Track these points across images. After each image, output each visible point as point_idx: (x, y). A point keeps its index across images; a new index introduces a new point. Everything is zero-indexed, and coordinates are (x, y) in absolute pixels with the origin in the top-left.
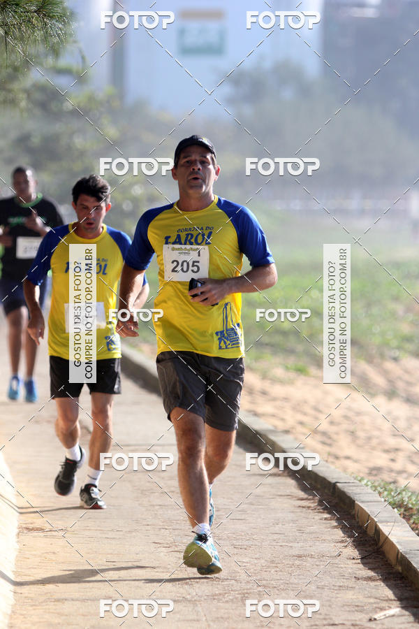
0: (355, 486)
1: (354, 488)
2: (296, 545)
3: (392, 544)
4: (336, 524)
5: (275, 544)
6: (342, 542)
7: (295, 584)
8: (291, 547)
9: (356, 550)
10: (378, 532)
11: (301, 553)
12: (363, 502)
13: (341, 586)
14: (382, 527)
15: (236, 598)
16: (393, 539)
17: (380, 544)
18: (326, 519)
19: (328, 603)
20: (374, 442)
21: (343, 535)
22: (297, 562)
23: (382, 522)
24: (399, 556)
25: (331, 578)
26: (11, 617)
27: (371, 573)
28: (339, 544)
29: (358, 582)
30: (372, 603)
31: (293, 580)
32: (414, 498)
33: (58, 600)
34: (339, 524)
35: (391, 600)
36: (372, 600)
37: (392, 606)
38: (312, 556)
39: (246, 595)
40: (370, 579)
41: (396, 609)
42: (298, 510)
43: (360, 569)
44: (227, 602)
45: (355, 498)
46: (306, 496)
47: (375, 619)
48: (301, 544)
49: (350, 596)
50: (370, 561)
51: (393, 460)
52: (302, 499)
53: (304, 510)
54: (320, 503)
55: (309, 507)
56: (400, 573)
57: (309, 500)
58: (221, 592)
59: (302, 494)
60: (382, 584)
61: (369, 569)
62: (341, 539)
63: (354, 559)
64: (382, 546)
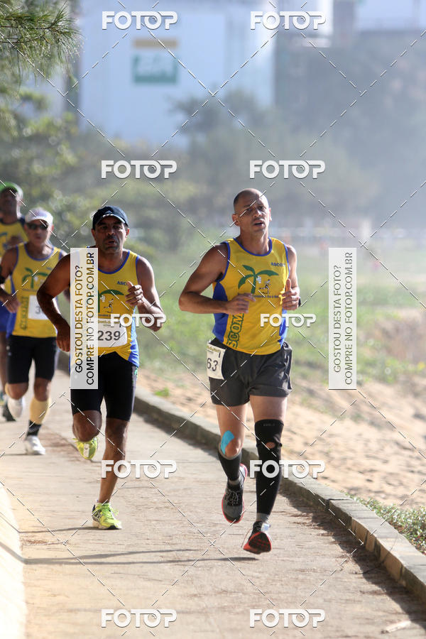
0: (348, 503)
1: (348, 505)
2: (297, 559)
3: (395, 559)
4: (334, 540)
5: (276, 558)
6: (342, 557)
8: (293, 561)
9: (357, 565)
10: (378, 547)
11: (304, 567)
12: (359, 518)
13: (347, 600)
14: (383, 542)
15: (246, 610)
16: (395, 553)
17: (382, 558)
18: (323, 535)
19: (337, 616)
20: (349, 463)
21: (342, 550)
22: (301, 577)
23: (381, 538)
24: (403, 570)
25: (337, 591)
26: (27, 627)
27: (376, 588)
28: (340, 559)
29: (364, 596)
30: (381, 616)
31: (299, 593)
33: (71, 611)
34: (337, 540)
35: (399, 613)
36: (381, 614)
37: (402, 619)
38: (314, 571)
40: (375, 593)
41: (405, 622)
42: (294, 526)
43: (364, 584)
44: (238, 613)
45: (352, 514)
46: (299, 513)
47: (387, 632)
48: (301, 559)
49: (358, 609)
50: (373, 575)
51: (369, 481)
52: (296, 516)
53: (300, 526)
54: (315, 519)
55: (304, 524)
56: (405, 588)
57: (303, 516)
58: (231, 604)
59: (295, 511)
60: (388, 598)
61: (373, 583)
62: (341, 554)
63: (356, 573)
64: (383, 562)
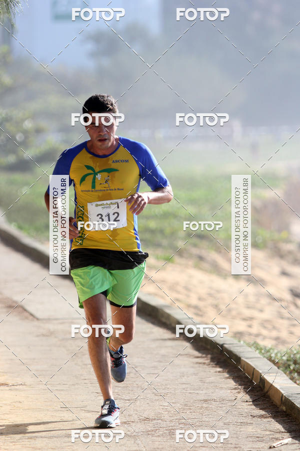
0: (237, 346)
1: (238, 348)
2: (201, 392)
3: (277, 390)
4: (228, 376)
5: (185, 392)
6: (235, 389)
7: (207, 422)
8: (198, 393)
9: (247, 395)
10: (263, 381)
11: (206, 398)
12: (247, 358)
13: (242, 423)
14: (266, 377)
15: (165, 433)
16: (276, 386)
17: (266, 390)
18: (219, 372)
19: (235, 436)
20: (234, 313)
21: (235, 384)
22: (205, 405)
23: (266, 373)
24: (283, 399)
25: (233, 416)
27: (263, 412)
28: (234, 391)
29: (254, 419)
30: (268, 435)
31: (204, 419)
32: (279, 355)
34: (231, 375)
35: (282, 432)
36: (268, 433)
37: (285, 437)
38: (215, 400)
39: (172, 431)
40: (262, 416)
41: (288, 439)
42: (197, 366)
43: (254, 410)
44: (159, 436)
45: (241, 355)
46: (200, 355)
47: (274, 447)
48: (204, 392)
49: (250, 429)
50: (260, 403)
51: (250, 326)
52: (198, 357)
53: (201, 365)
54: (212, 360)
55: (204, 363)
56: (284, 411)
57: (204, 357)
58: (153, 429)
59: (197, 353)
60: (273, 420)
61: (261, 409)
62: (234, 387)
63: (247, 401)
64: (267, 392)
